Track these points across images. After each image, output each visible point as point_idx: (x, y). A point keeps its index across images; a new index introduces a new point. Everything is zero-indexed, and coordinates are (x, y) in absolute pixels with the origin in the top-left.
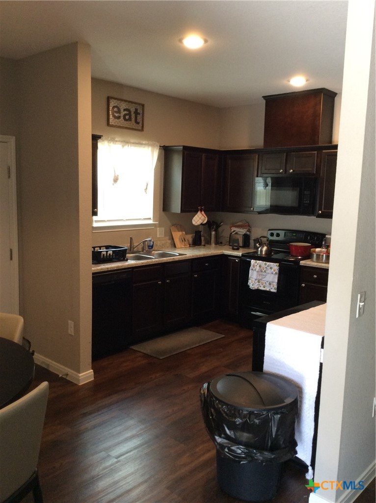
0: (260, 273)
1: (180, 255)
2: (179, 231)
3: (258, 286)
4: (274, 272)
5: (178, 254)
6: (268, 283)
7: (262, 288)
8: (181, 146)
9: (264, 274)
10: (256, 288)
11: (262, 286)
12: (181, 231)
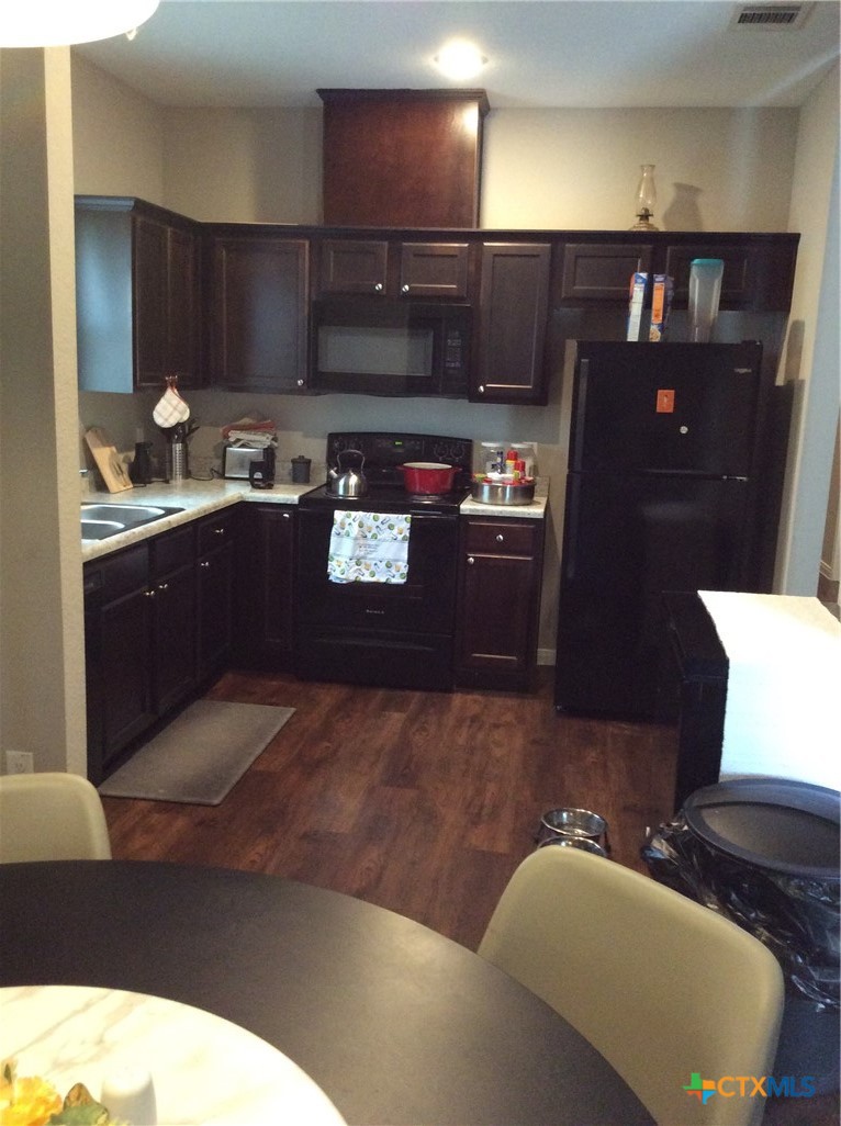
2: (104, 445)
3: (356, 575)
4: (400, 537)
6: (382, 565)
7: (366, 578)
9: (373, 542)
11: (367, 573)
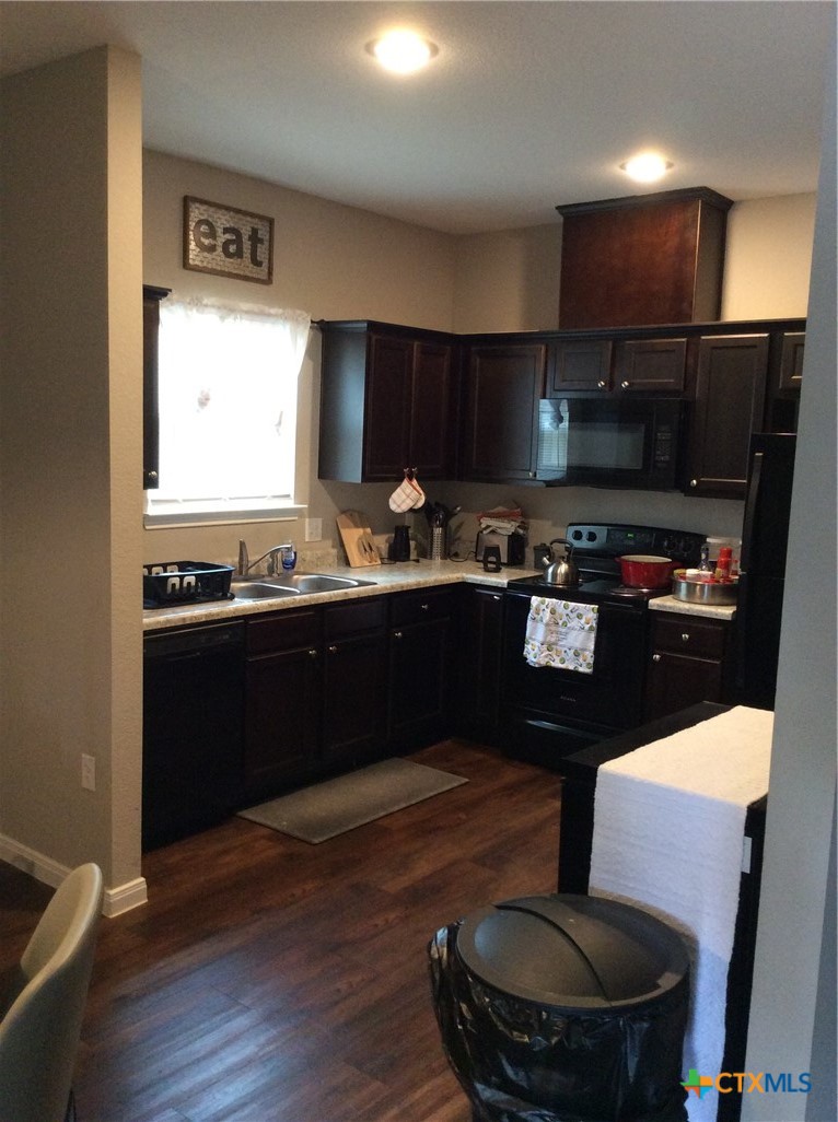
0: (553, 628)
1: (362, 584)
2: (357, 526)
3: (547, 660)
4: (587, 627)
5: (356, 584)
6: (571, 653)
7: (557, 664)
8: (364, 321)
9: (564, 630)
10: (543, 663)
11: (557, 659)
12: (363, 527)
